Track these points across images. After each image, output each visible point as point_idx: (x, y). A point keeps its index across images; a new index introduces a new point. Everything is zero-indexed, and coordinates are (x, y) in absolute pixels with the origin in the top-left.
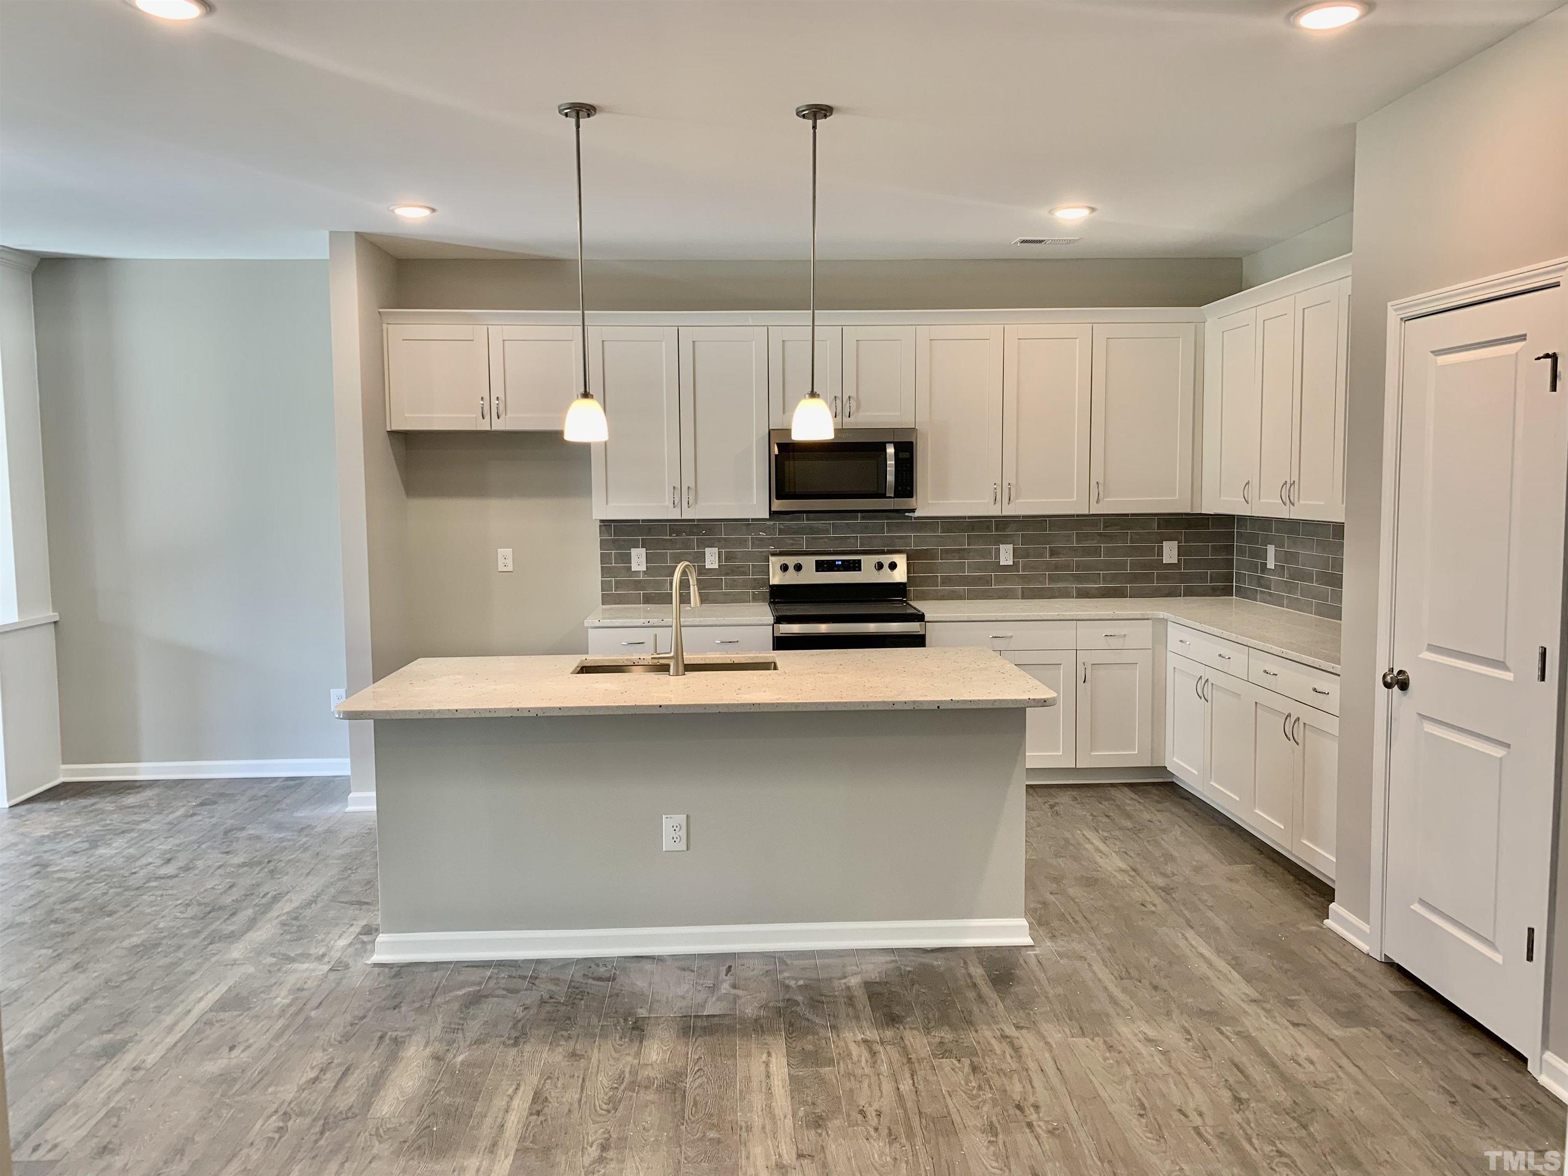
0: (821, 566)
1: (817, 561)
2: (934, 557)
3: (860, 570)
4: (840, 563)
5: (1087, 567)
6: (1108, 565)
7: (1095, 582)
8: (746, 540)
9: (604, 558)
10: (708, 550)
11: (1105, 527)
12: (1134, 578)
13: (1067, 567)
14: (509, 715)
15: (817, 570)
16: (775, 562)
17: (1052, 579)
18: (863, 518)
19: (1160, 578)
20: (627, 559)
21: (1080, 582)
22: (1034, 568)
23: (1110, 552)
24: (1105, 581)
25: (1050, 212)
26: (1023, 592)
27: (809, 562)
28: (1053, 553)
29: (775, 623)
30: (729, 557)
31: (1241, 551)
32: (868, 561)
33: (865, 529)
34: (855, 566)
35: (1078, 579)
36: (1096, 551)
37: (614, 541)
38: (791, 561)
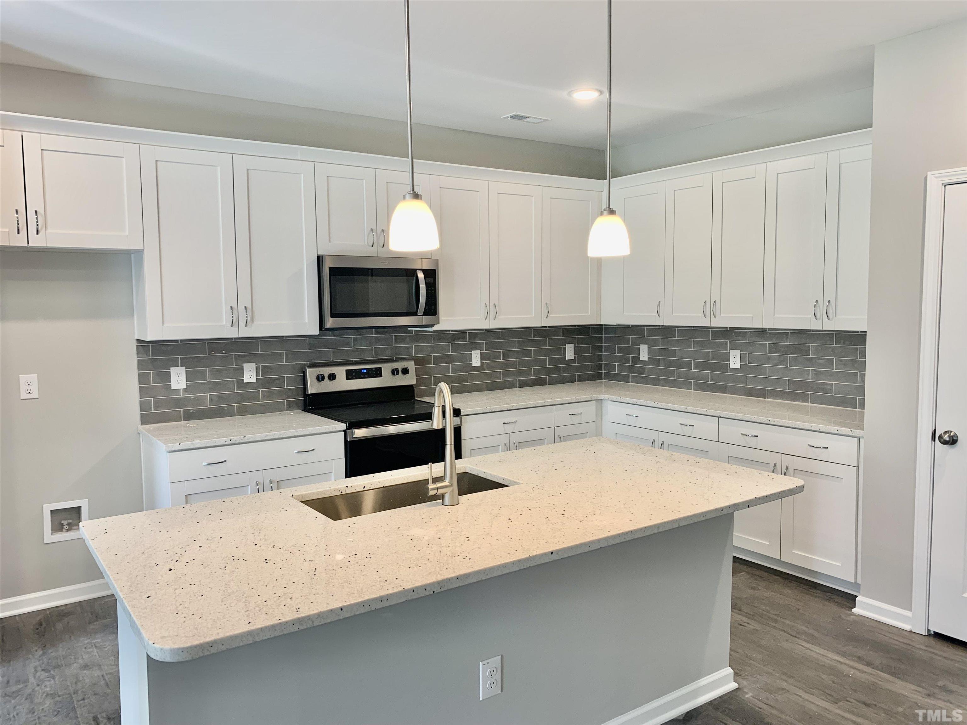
0: (350, 375)
1: (347, 371)
2: (429, 363)
3: (381, 376)
4: (365, 371)
5: (526, 364)
6: (537, 362)
7: (530, 376)
8: (281, 355)
9: (142, 379)
10: (245, 366)
11: (534, 336)
12: (550, 371)
13: (512, 365)
14: (403, 600)
15: (348, 378)
16: (311, 373)
17: (505, 374)
18: (377, 333)
19: (566, 370)
20: (167, 377)
21: (521, 376)
22: (493, 368)
23: (538, 353)
24: (535, 374)
25: (570, 94)
26: (487, 386)
27: (340, 371)
28: (505, 355)
29: (347, 429)
30: (266, 370)
31: (608, 349)
32: (386, 368)
33: (377, 340)
34: (377, 373)
35: (520, 373)
36: (529, 353)
37: (153, 361)
38: (326, 371)
